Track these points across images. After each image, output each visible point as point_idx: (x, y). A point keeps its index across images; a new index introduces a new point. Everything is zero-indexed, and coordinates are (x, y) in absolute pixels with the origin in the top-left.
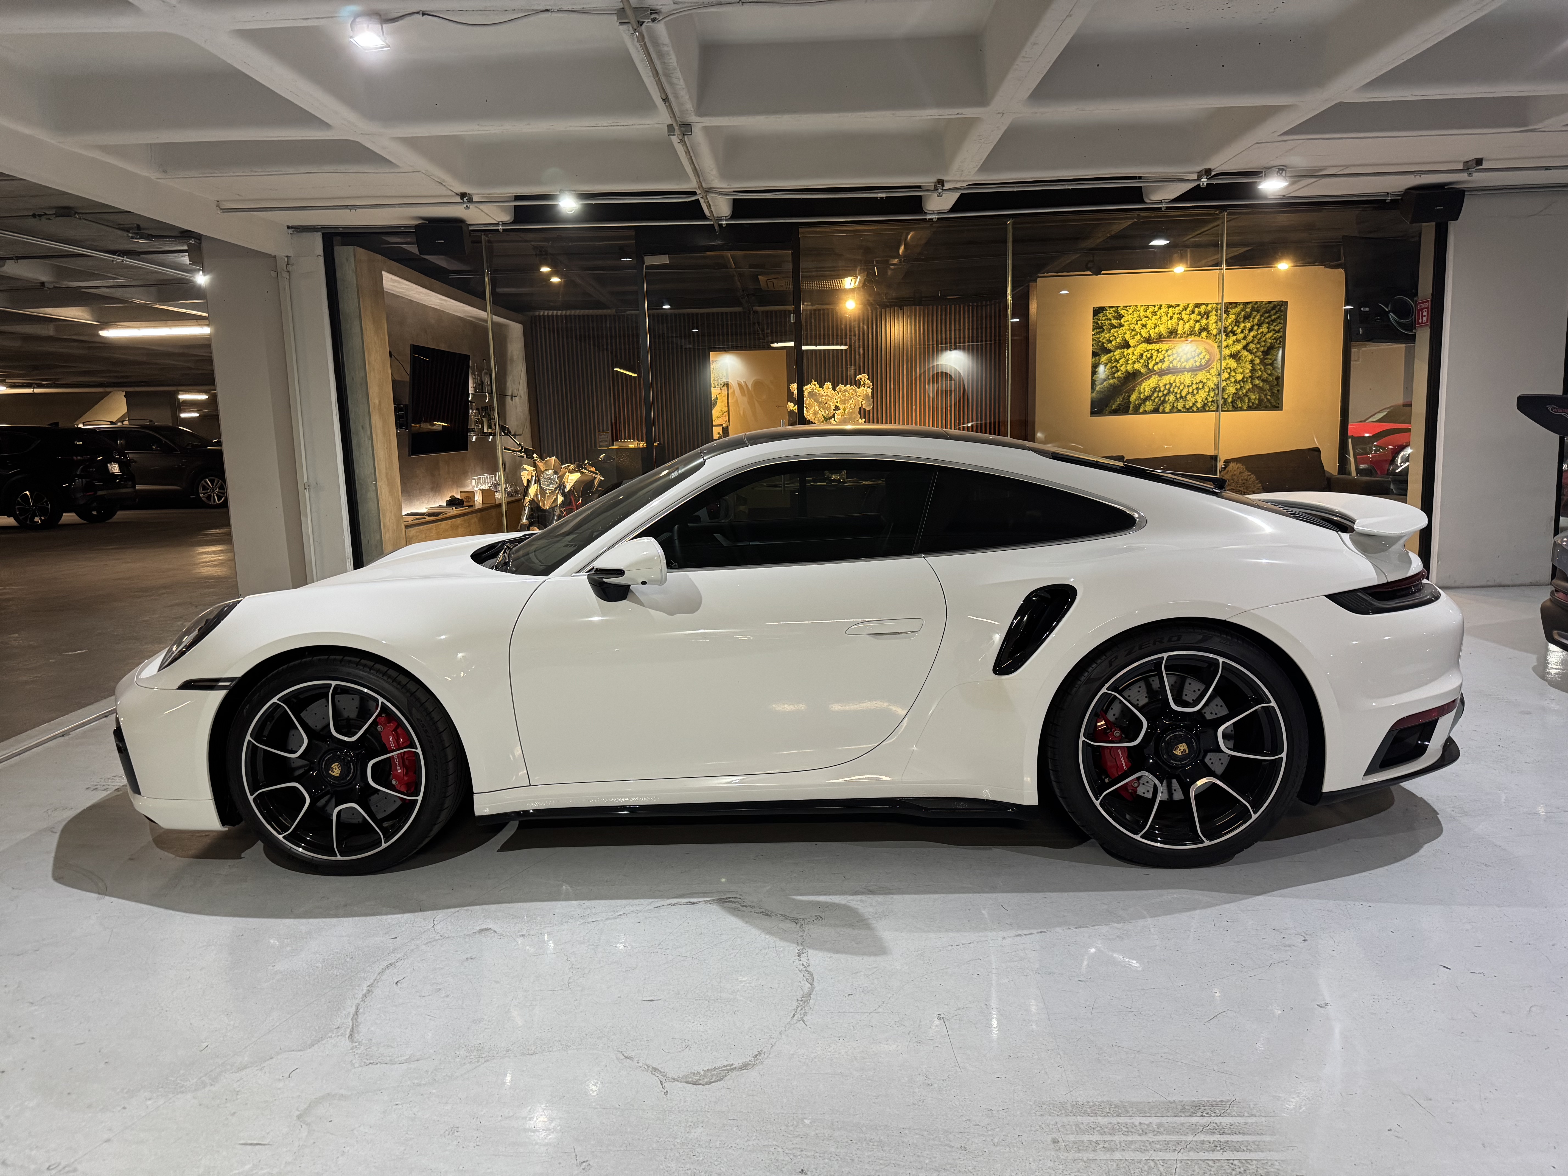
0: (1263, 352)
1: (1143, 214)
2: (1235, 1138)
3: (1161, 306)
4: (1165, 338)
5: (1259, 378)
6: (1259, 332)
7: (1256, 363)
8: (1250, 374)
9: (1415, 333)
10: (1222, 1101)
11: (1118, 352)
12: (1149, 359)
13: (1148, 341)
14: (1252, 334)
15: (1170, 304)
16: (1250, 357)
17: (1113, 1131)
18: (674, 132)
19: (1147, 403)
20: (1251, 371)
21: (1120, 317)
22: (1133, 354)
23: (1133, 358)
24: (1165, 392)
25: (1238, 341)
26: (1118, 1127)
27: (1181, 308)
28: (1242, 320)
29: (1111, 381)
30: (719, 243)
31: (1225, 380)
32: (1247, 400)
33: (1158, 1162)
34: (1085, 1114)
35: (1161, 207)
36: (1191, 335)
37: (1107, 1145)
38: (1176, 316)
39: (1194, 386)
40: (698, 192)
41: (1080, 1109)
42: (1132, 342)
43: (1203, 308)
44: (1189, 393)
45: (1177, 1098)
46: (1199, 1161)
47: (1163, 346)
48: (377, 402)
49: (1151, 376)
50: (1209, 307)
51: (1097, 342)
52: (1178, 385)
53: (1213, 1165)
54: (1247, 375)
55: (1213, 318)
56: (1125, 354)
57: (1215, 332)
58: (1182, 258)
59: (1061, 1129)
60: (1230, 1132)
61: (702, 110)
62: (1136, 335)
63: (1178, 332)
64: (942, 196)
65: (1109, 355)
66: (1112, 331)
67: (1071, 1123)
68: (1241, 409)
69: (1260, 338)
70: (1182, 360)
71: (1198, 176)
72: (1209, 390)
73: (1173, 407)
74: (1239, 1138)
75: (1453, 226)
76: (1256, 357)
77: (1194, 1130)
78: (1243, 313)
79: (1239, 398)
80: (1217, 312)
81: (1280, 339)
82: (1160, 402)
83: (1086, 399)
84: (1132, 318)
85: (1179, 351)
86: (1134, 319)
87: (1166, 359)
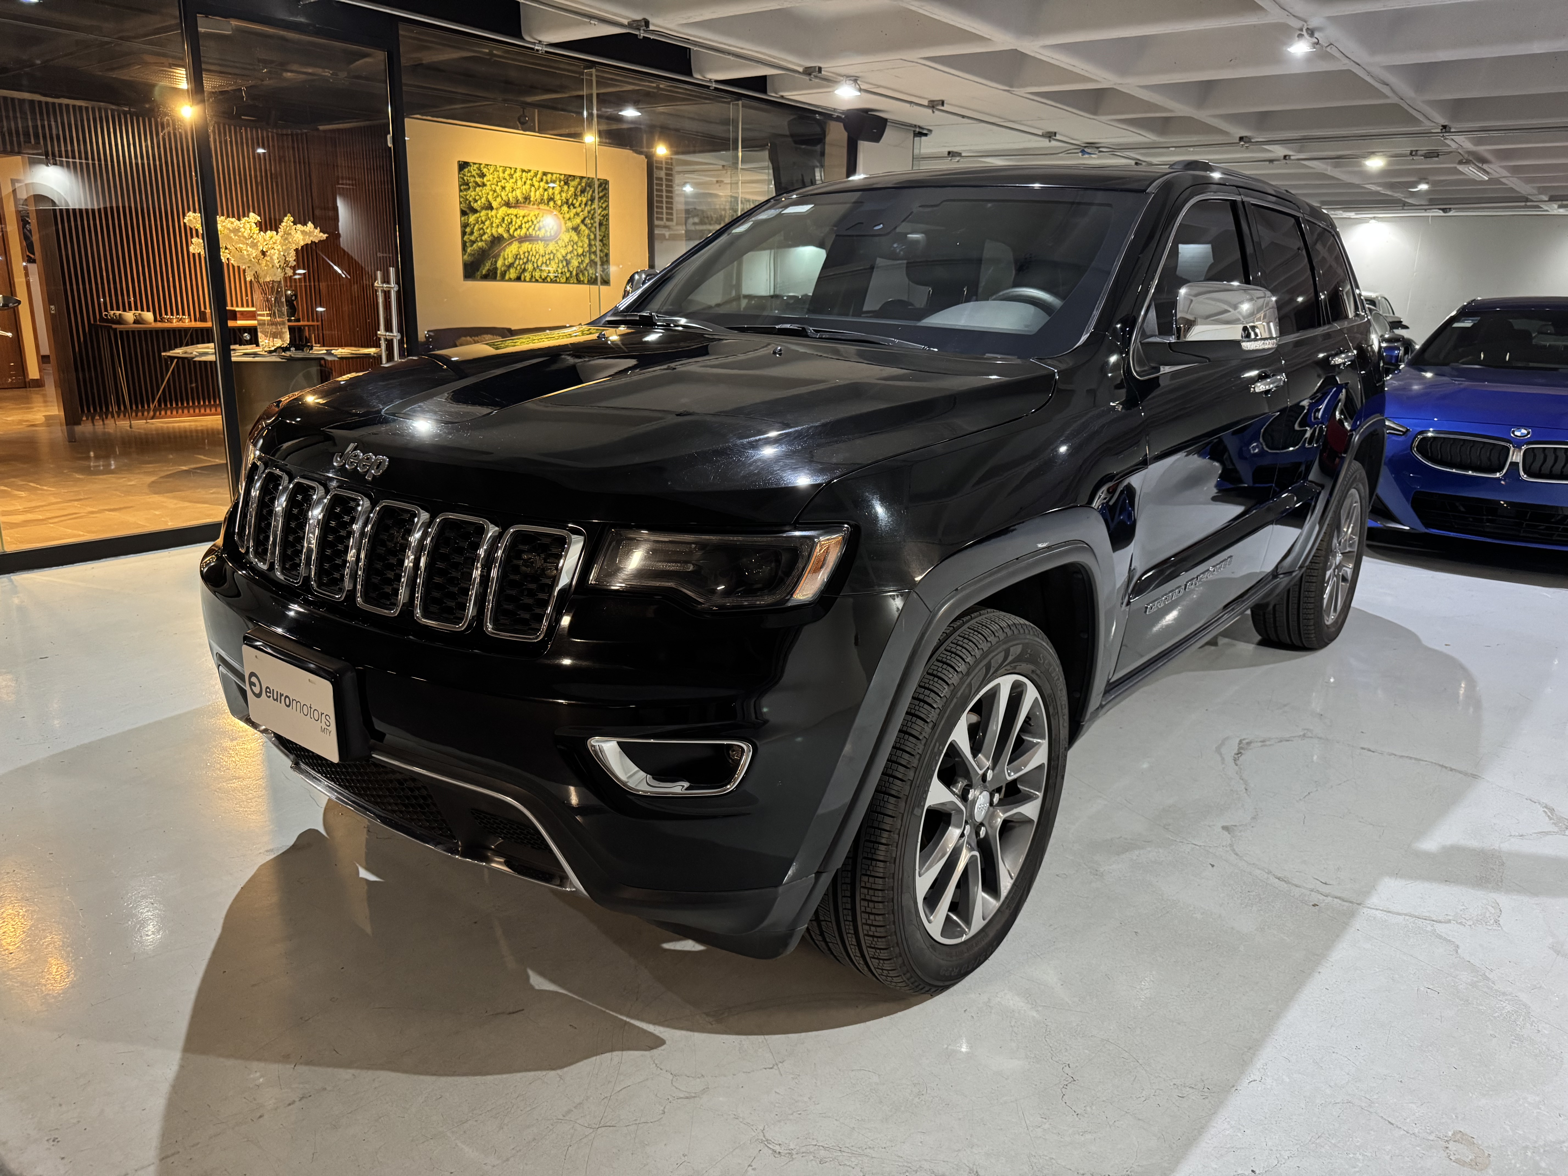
0: (595, 228)
3: (516, 169)
4: (521, 203)
5: (594, 253)
6: (592, 208)
7: (591, 237)
8: (588, 249)
11: (483, 213)
12: (510, 224)
13: (508, 204)
14: (588, 208)
15: (524, 168)
16: (587, 232)
19: (512, 270)
20: (588, 246)
21: (483, 175)
22: (496, 217)
23: (497, 221)
24: (525, 260)
25: (577, 214)
27: (532, 173)
28: (579, 194)
29: (480, 244)
31: (571, 252)
32: (586, 274)
36: (541, 203)
38: (529, 182)
39: (547, 257)
42: (495, 204)
43: (549, 178)
44: (543, 262)
47: (521, 212)
49: (512, 242)
50: (554, 178)
51: (464, 200)
52: (535, 254)
54: (586, 250)
55: (557, 188)
56: (490, 216)
57: (559, 203)
62: (497, 196)
63: (532, 199)
65: (475, 215)
66: (478, 189)
68: (583, 283)
69: (593, 214)
70: (536, 229)
72: (559, 262)
73: (532, 276)
76: (591, 231)
78: (579, 187)
79: (581, 271)
80: (560, 182)
81: (606, 217)
82: (521, 271)
83: (457, 261)
84: (494, 178)
85: (534, 218)
86: (495, 180)
87: (523, 226)
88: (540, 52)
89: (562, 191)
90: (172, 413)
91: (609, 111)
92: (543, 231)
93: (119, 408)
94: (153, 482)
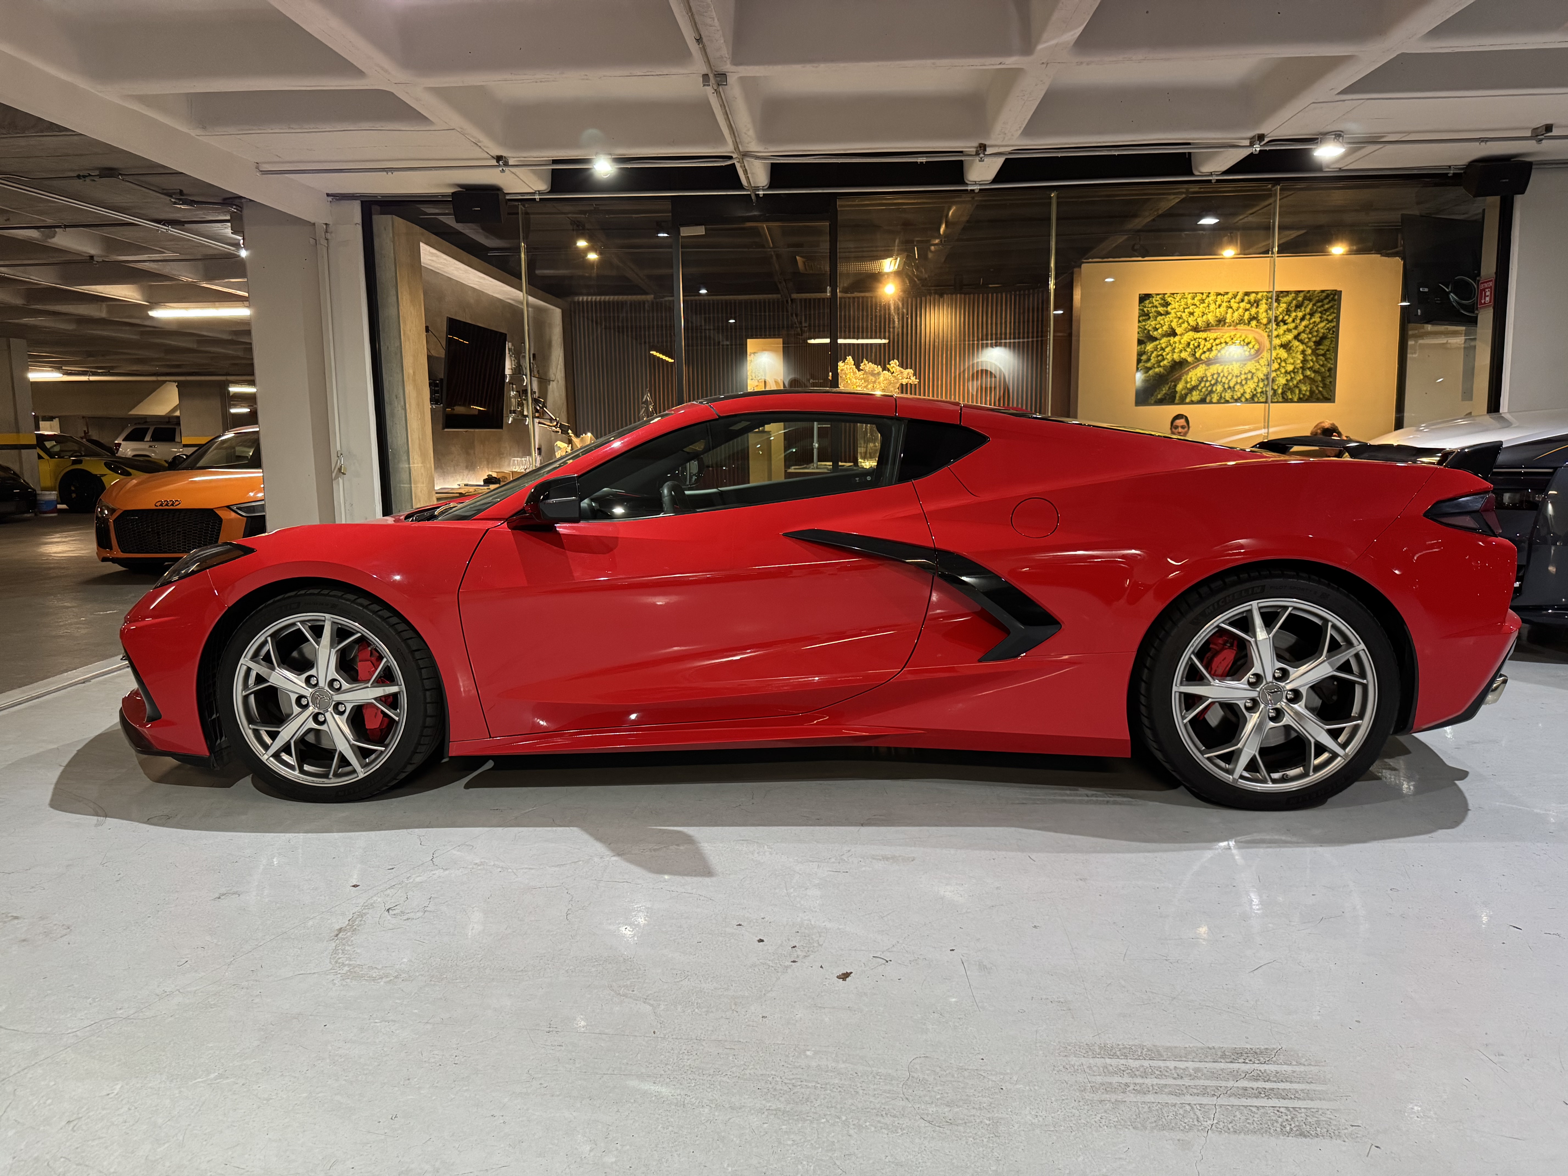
0: (1314, 342)
1: (1195, 188)
2: (1281, 1086)
3: (1209, 293)
4: (1212, 326)
5: (1310, 368)
6: (1311, 321)
7: (1307, 353)
8: (1301, 365)
9: (1477, 314)
10: (1267, 1049)
11: (1164, 340)
12: (1196, 347)
13: (1196, 329)
14: (1304, 323)
15: (1219, 292)
16: (1301, 347)
17: (1145, 1075)
18: (709, 82)
19: (1194, 393)
20: (1302, 362)
21: (1167, 304)
22: (1180, 342)
23: (1180, 346)
24: (1213, 382)
25: (1289, 330)
26: (1150, 1071)
27: (1230, 296)
28: (1293, 309)
29: (1158, 369)
30: (756, 213)
31: (1276, 371)
32: (1297, 391)
33: (1195, 1107)
34: (1114, 1056)
35: (1211, 180)
36: (1240, 324)
37: (1138, 1087)
38: (1224, 304)
39: (1243, 377)
40: (734, 156)
41: (1109, 1051)
42: (1179, 331)
43: (1252, 297)
44: (1237, 383)
45: (1217, 1046)
46: (1242, 1108)
47: (1211, 335)
48: (411, 372)
49: (1198, 366)
50: (1259, 296)
51: (1142, 329)
52: (1226, 375)
53: (1256, 1111)
54: (1298, 366)
55: (1263, 306)
56: (1171, 342)
57: (1265, 321)
58: (1231, 241)
59: (1087, 1070)
60: (1275, 1079)
61: (737, 60)
62: (1183, 323)
63: (1227, 321)
64: (983, 161)
65: (1155, 343)
66: (1159, 318)
67: (1098, 1065)
68: (1292, 401)
69: (1313, 328)
71: (1250, 143)
72: (1259, 381)
73: (1221, 397)
74: (1287, 1086)
75: (1519, 199)
76: (1307, 347)
77: (1236, 1076)
78: (1294, 302)
79: (1289, 389)
80: (1268, 300)
81: (1334, 329)
82: (1207, 392)
84: (1180, 306)
85: (1228, 340)
86: (1182, 307)
87: (1213, 348)
89: (1269, 309)
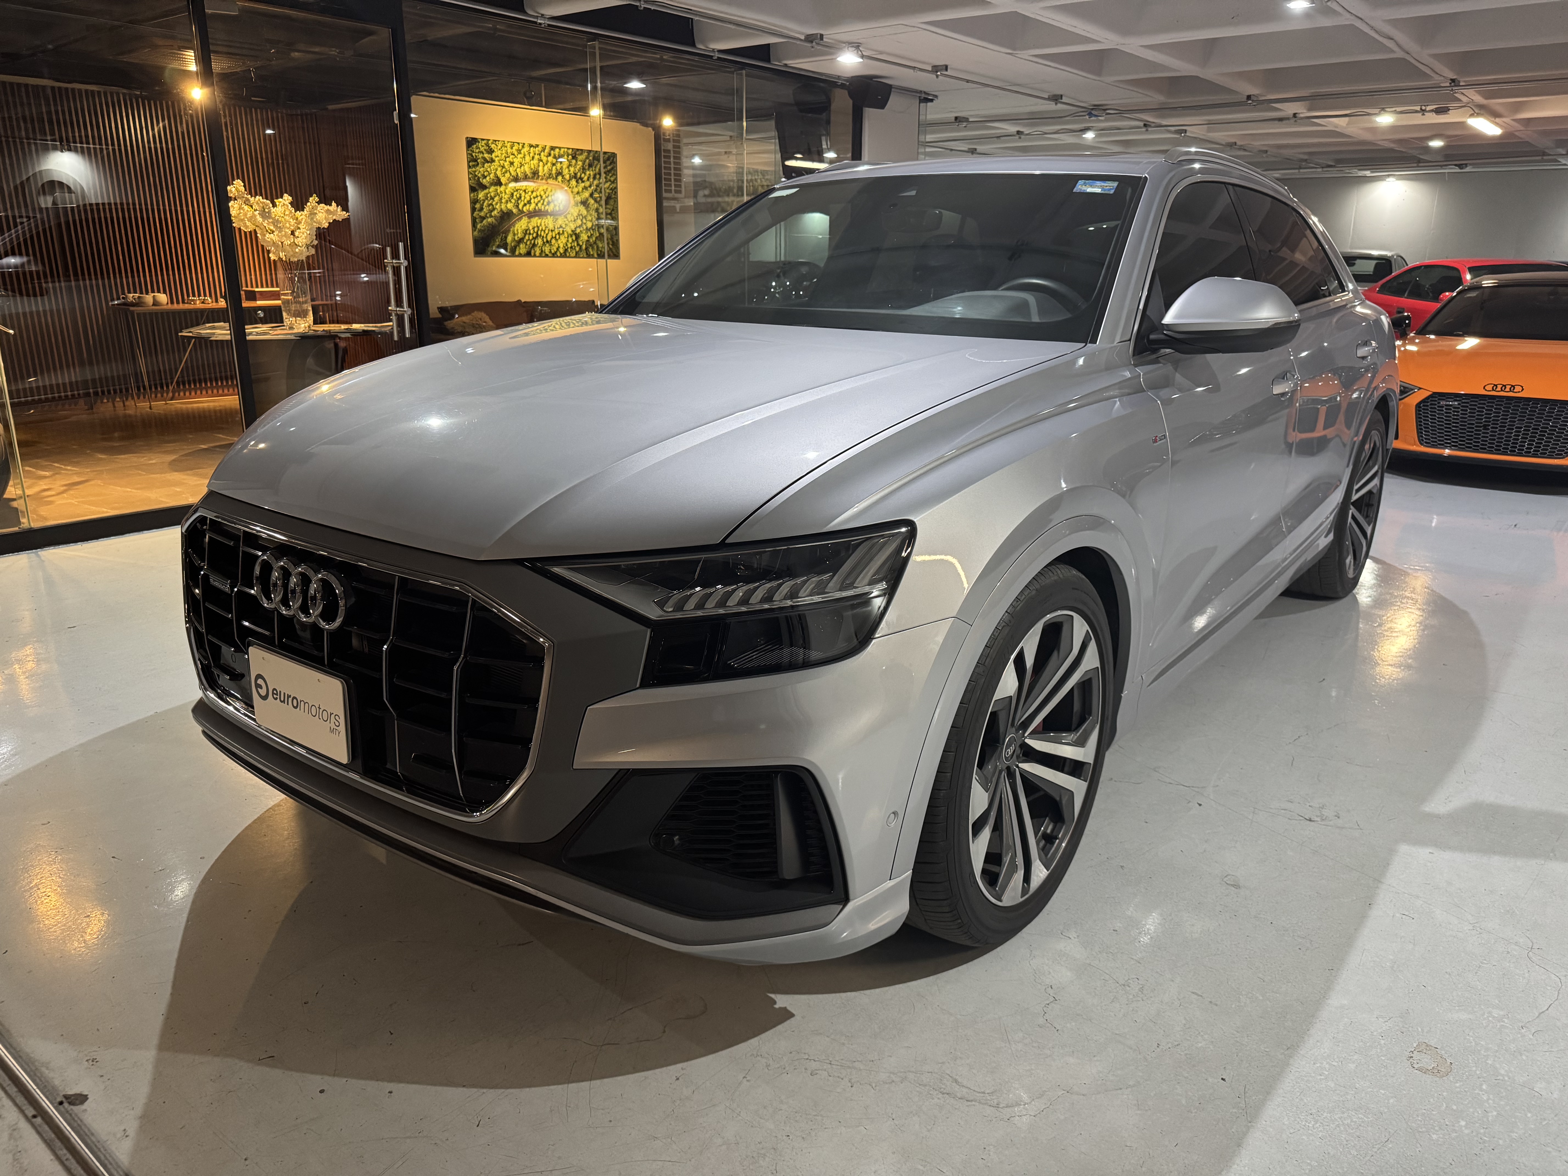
0: (603, 201)
3: (524, 144)
4: (529, 178)
5: (603, 226)
6: (600, 181)
7: (600, 211)
11: (492, 189)
12: (518, 199)
13: (516, 179)
14: (596, 182)
15: (531, 143)
16: (595, 205)
19: (522, 246)
20: (597, 219)
21: (491, 151)
22: (505, 193)
23: (506, 196)
24: (535, 235)
25: (585, 188)
27: (540, 148)
28: (587, 168)
29: (489, 220)
31: (579, 227)
32: (595, 247)
36: (550, 178)
38: (537, 157)
39: (557, 232)
42: (503, 180)
43: (557, 152)
44: (552, 237)
47: (530, 187)
49: (521, 217)
50: (562, 152)
51: (472, 175)
52: (544, 229)
54: (595, 223)
55: (565, 163)
56: (499, 191)
57: (567, 177)
62: (506, 172)
63: (540, 174)
65: (485, 191)
66: (486, 165)
68: (593, 257)
69: (601, 188)
70: (545, 203)
71: (808, 39)
72: (568, 236)
73: (542, 251)
75: (872, 112)
76: (600, 205)
78: (587, 161)
79: (591, 245)
80: (568, 156)
81: (615, 190)
82: (531, 246)
83: (467, 236)
84: (502, 154)
85: (542, 193)
86: (503, 156)
87: (532, 201)
88: (543, 26)
89: (570, 165)
90: (190, 394)
91: (613, 83)
92: (552, 205)
93: (139, 390)
94: (174, 460)
